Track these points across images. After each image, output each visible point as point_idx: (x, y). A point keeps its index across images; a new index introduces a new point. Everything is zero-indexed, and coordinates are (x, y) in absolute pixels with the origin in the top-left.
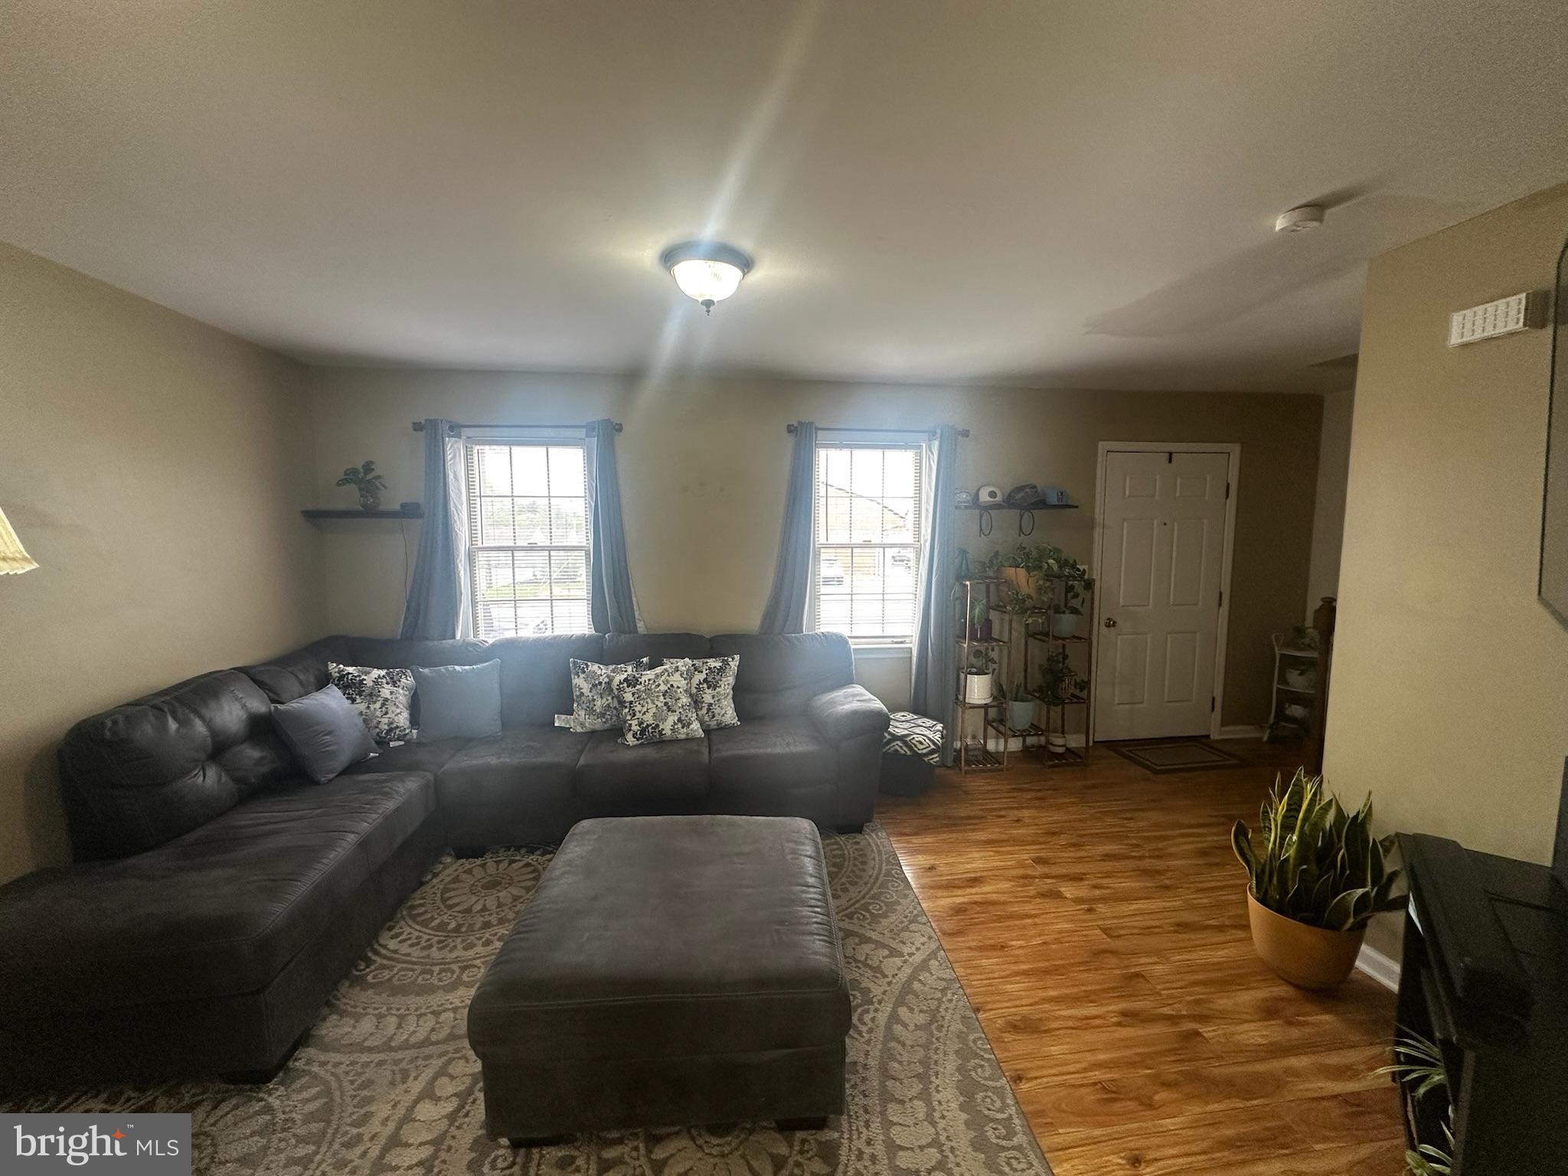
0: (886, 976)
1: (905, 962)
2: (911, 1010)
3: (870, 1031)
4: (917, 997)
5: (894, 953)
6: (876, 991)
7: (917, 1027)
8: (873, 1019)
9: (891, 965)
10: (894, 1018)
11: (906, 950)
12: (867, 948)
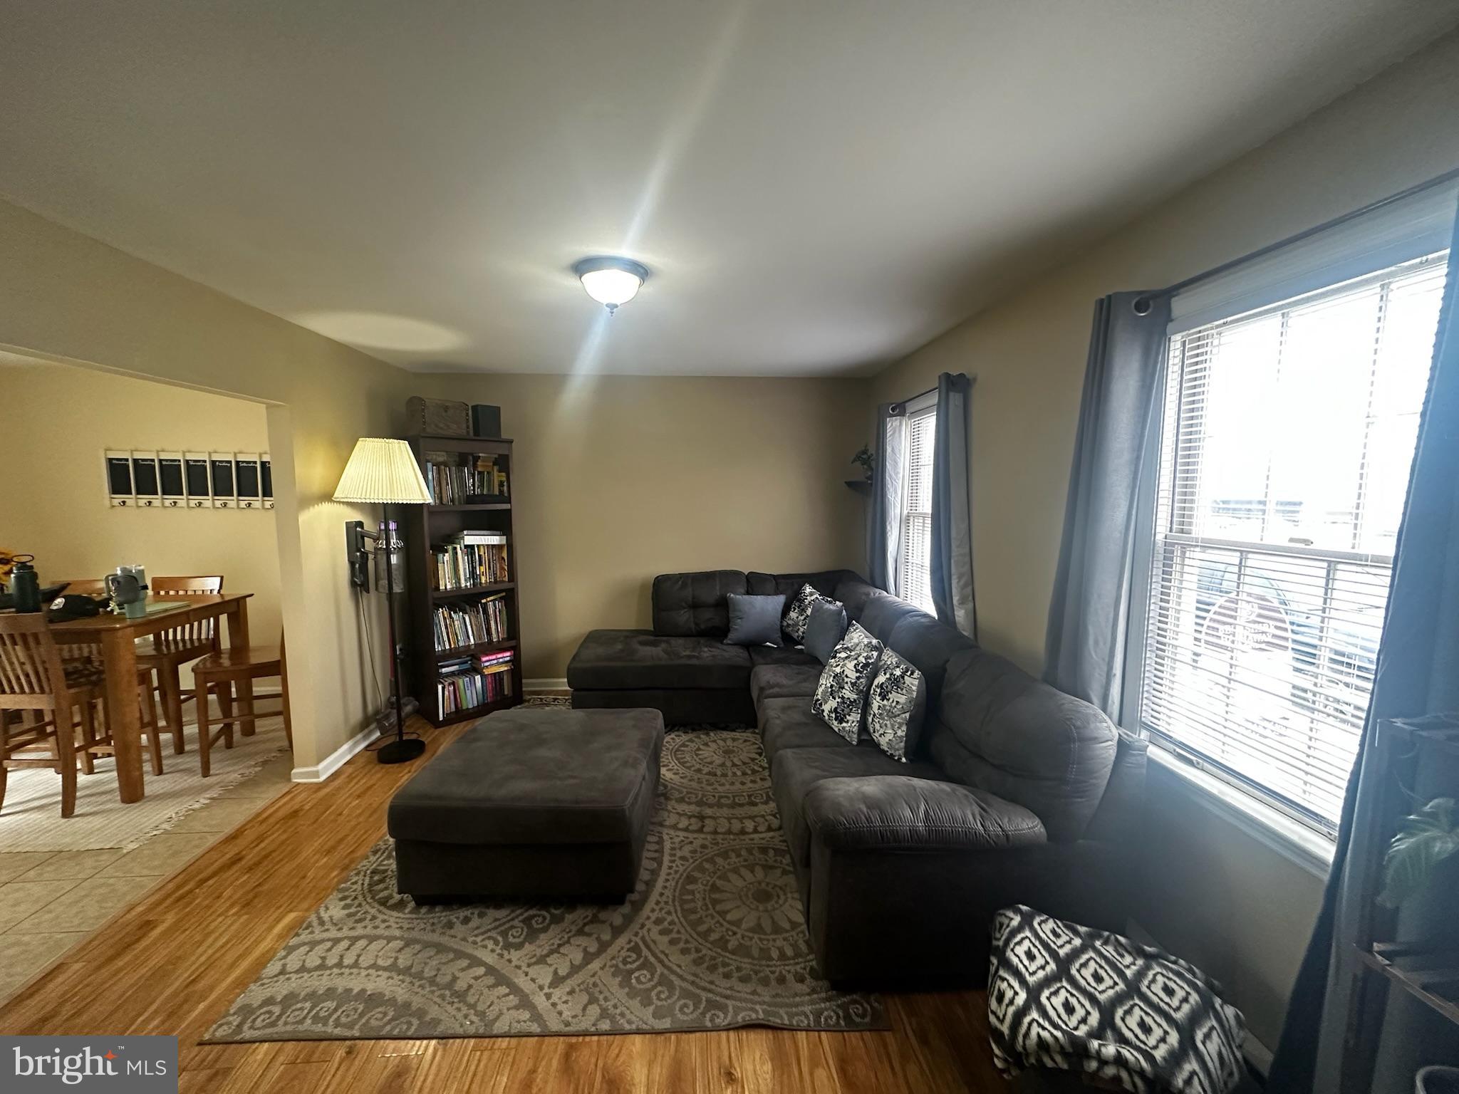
0: (529, 965)
1: (541, 988)
2: (476, 978)
3: (475, 943)
4: (489, 987)
5: (557, 981)
6: (515, 955)
7: (455, 979)
8: (485, 947)
9: (544, 975)
10: (476, 962)
11: (558, 994)
12: (578, 957)
